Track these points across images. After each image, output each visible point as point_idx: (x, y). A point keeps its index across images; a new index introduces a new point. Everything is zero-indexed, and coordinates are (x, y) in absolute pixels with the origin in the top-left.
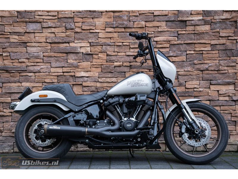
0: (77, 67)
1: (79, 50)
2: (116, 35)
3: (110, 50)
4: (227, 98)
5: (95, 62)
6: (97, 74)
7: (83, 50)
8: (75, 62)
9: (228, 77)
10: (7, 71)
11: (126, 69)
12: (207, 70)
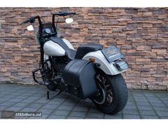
0: (71, 36)
1: (72, 26)
2: (94, 17)
3: (90, 27)
4: (162, 57)
5: (81, 33)
6: (82, 41)
7: (74, 27)
8: (69, 34)
9: (163, 44)
10: (32, 39)
11: (100, 38)
12: (150, 39)
